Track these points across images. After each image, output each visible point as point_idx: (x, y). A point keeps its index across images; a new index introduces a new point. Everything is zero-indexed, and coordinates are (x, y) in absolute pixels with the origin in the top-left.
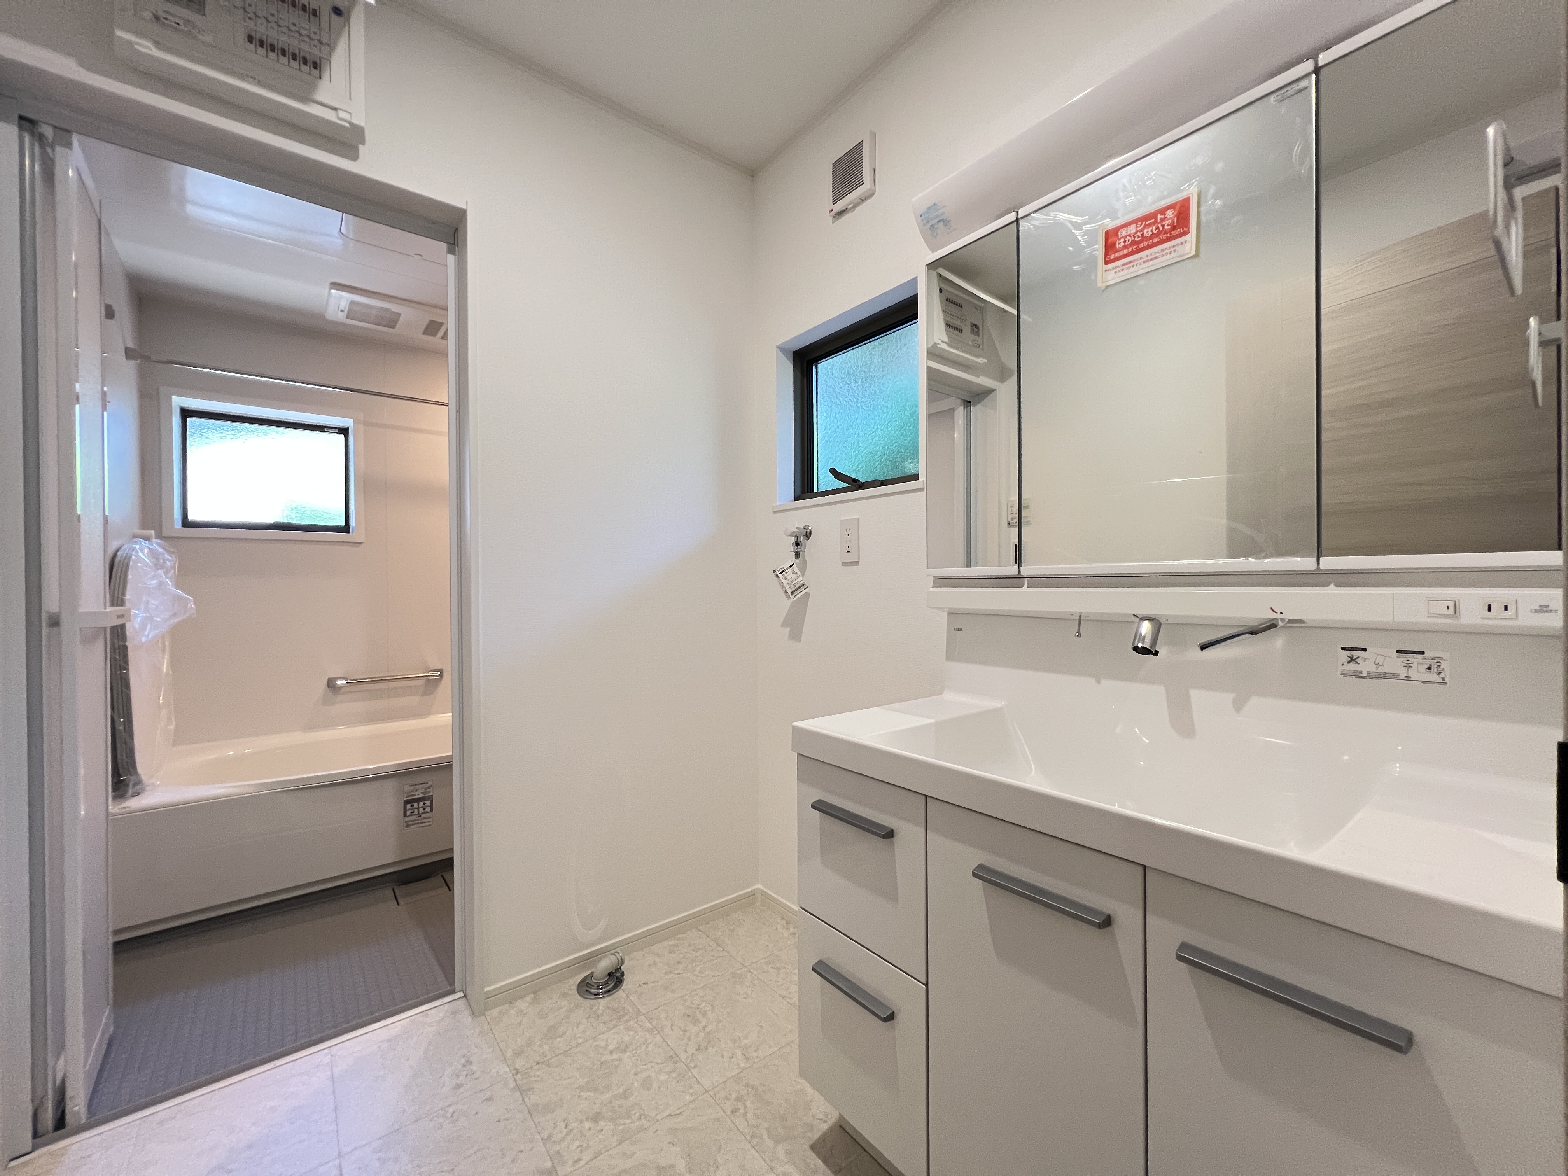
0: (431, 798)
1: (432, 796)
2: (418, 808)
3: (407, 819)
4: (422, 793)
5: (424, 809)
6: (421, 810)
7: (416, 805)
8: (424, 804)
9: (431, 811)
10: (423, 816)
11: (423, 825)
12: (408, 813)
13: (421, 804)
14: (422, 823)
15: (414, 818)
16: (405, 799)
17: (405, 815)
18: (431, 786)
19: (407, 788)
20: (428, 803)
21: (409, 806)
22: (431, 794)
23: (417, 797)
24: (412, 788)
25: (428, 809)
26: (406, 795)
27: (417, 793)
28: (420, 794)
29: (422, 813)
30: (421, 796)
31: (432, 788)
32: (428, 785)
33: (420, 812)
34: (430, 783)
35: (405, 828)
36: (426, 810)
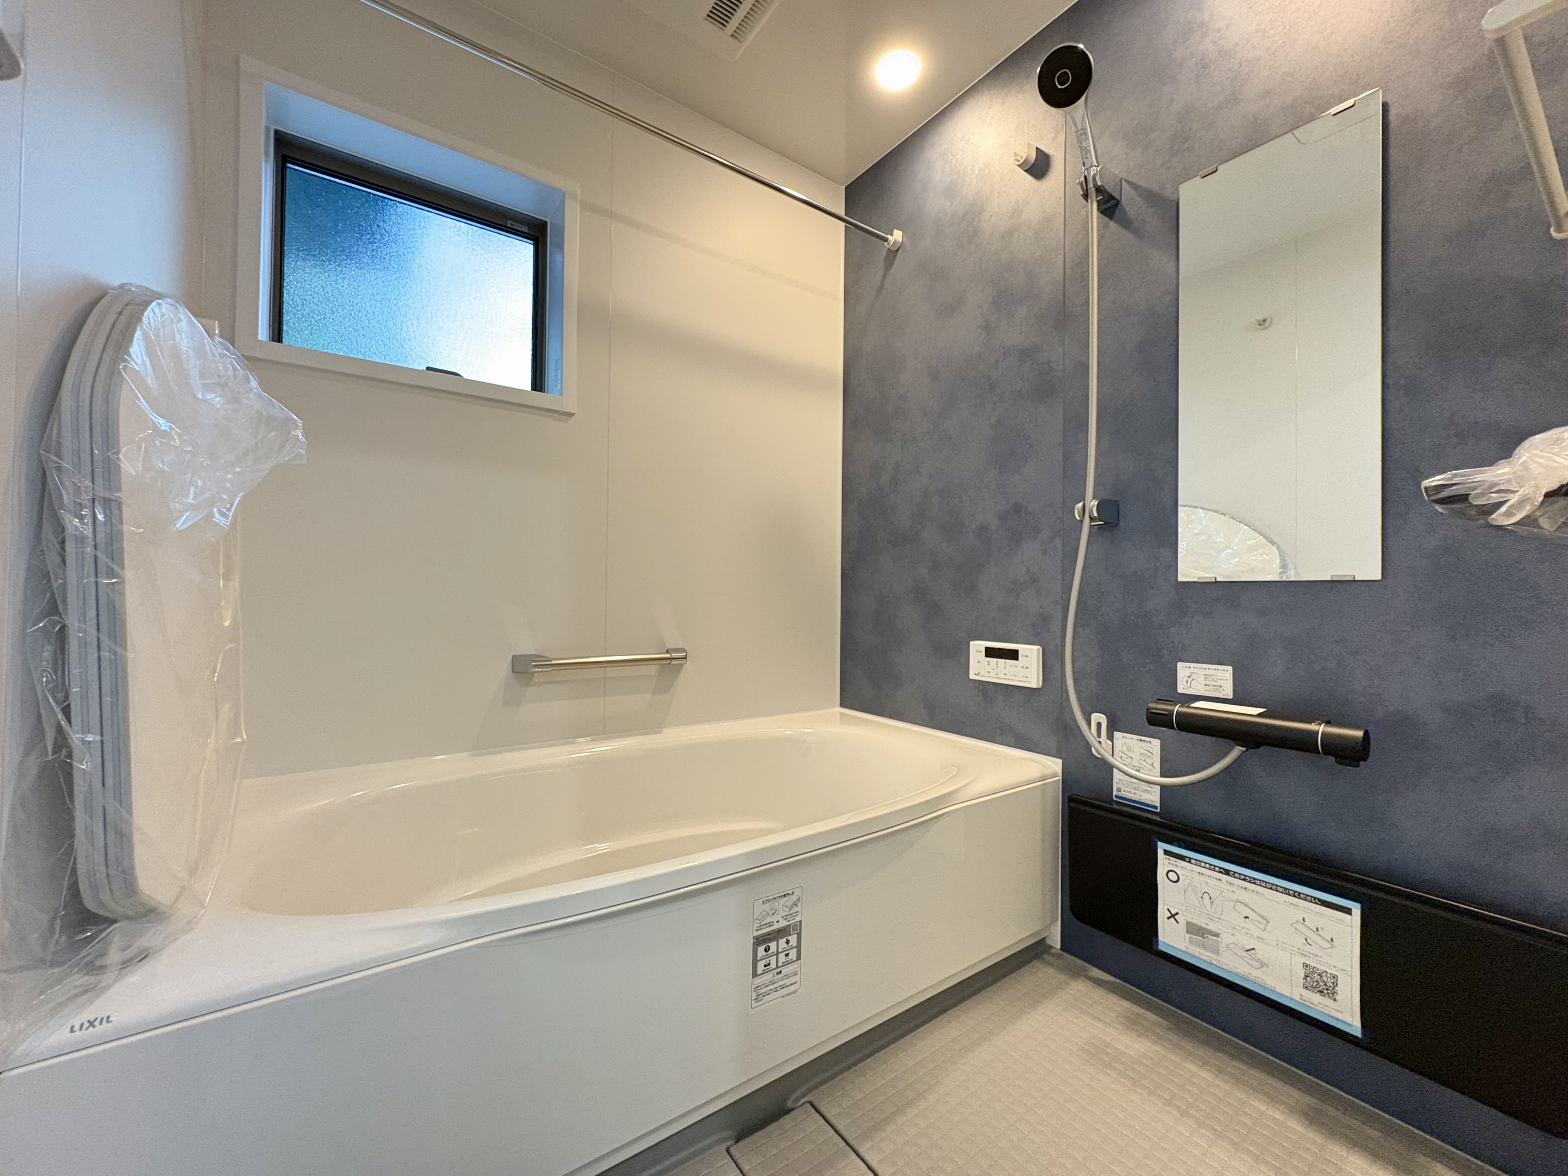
0: (797, 929)
1: (800, 922)
2: (778, 953)
3: (758, 981)
5: (787, 955)
6: (782, 957)
7: (773, 945)
8: (788, 942)
9: (799, 957)
10: (785, 970)
11: (782, 992)
13: (782, 942)
14: (783, 987)
15: (769, 977)
16: (756, 934)
17: (755, 974)
18: (799, 900)
19: (760, 908)
20: (793, 939)
21: (761, 950)
22: (798, 919)
23: (776, 926)
24: (767, 907)
25: (793, 954)
27: (774, 919)
30: (783, 923)
31: (799, 904)
32: (794, 898)
34: (797, 892)
36: (790, 957)
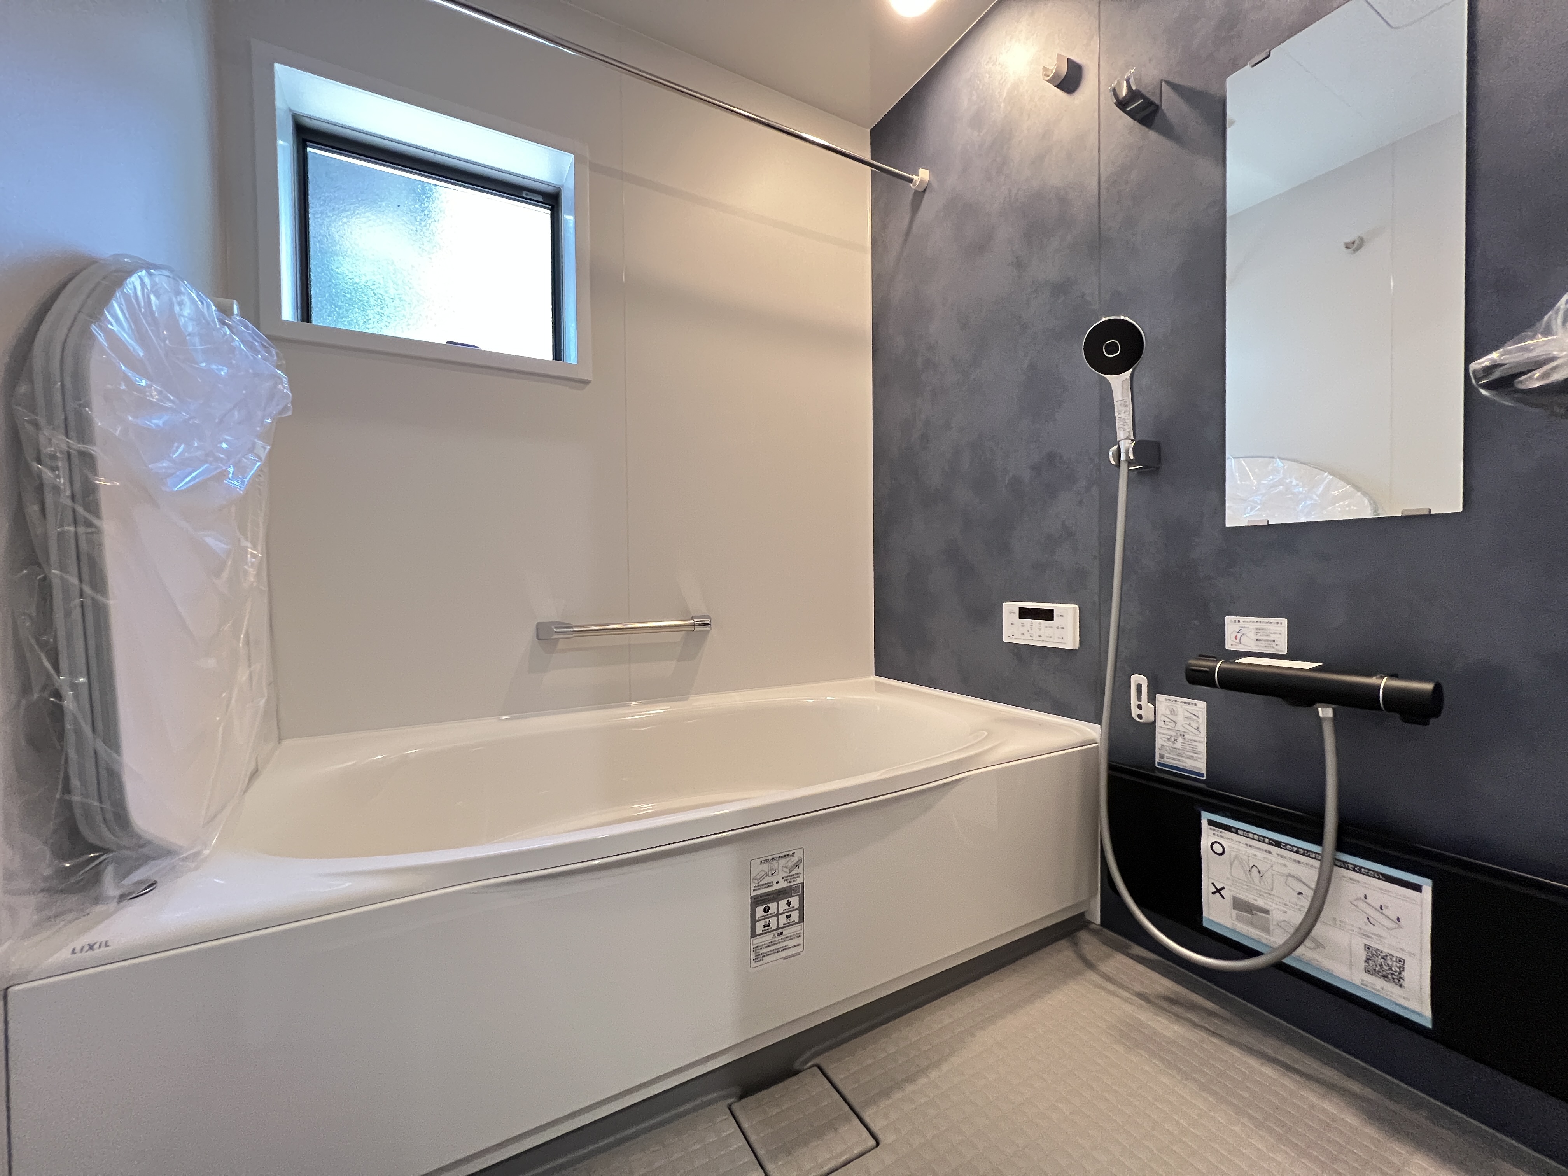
1: (802, 884)
2: (778, 915)
3: (757, 941)
4: (785, 879)
5: (788, 917)
6: (783, 920)
7: (773, 906)
8: (789, 904)
9: (801, 919)
10: (786, 932)
11: (783, 954)
12: (760, 928)
13: (783, 904)
14: (784, 949)
15: (769, 937)
16: (755, 894)
17: (753, 934)
18: (800, 861)
19: (758, 869)
20: (795, 901)
21: (760, 911)
22: (799, 880)
23: (776, 887)
24: (765, 867)
25: (795, 916)
26: (754, 884)
27: (774, 879)
28: (781, 881)
29: (786, 926)
30: (783, 885)
33: (781, 925)
34: (799, 854)
35: (754, 964)
36: (792, 918)
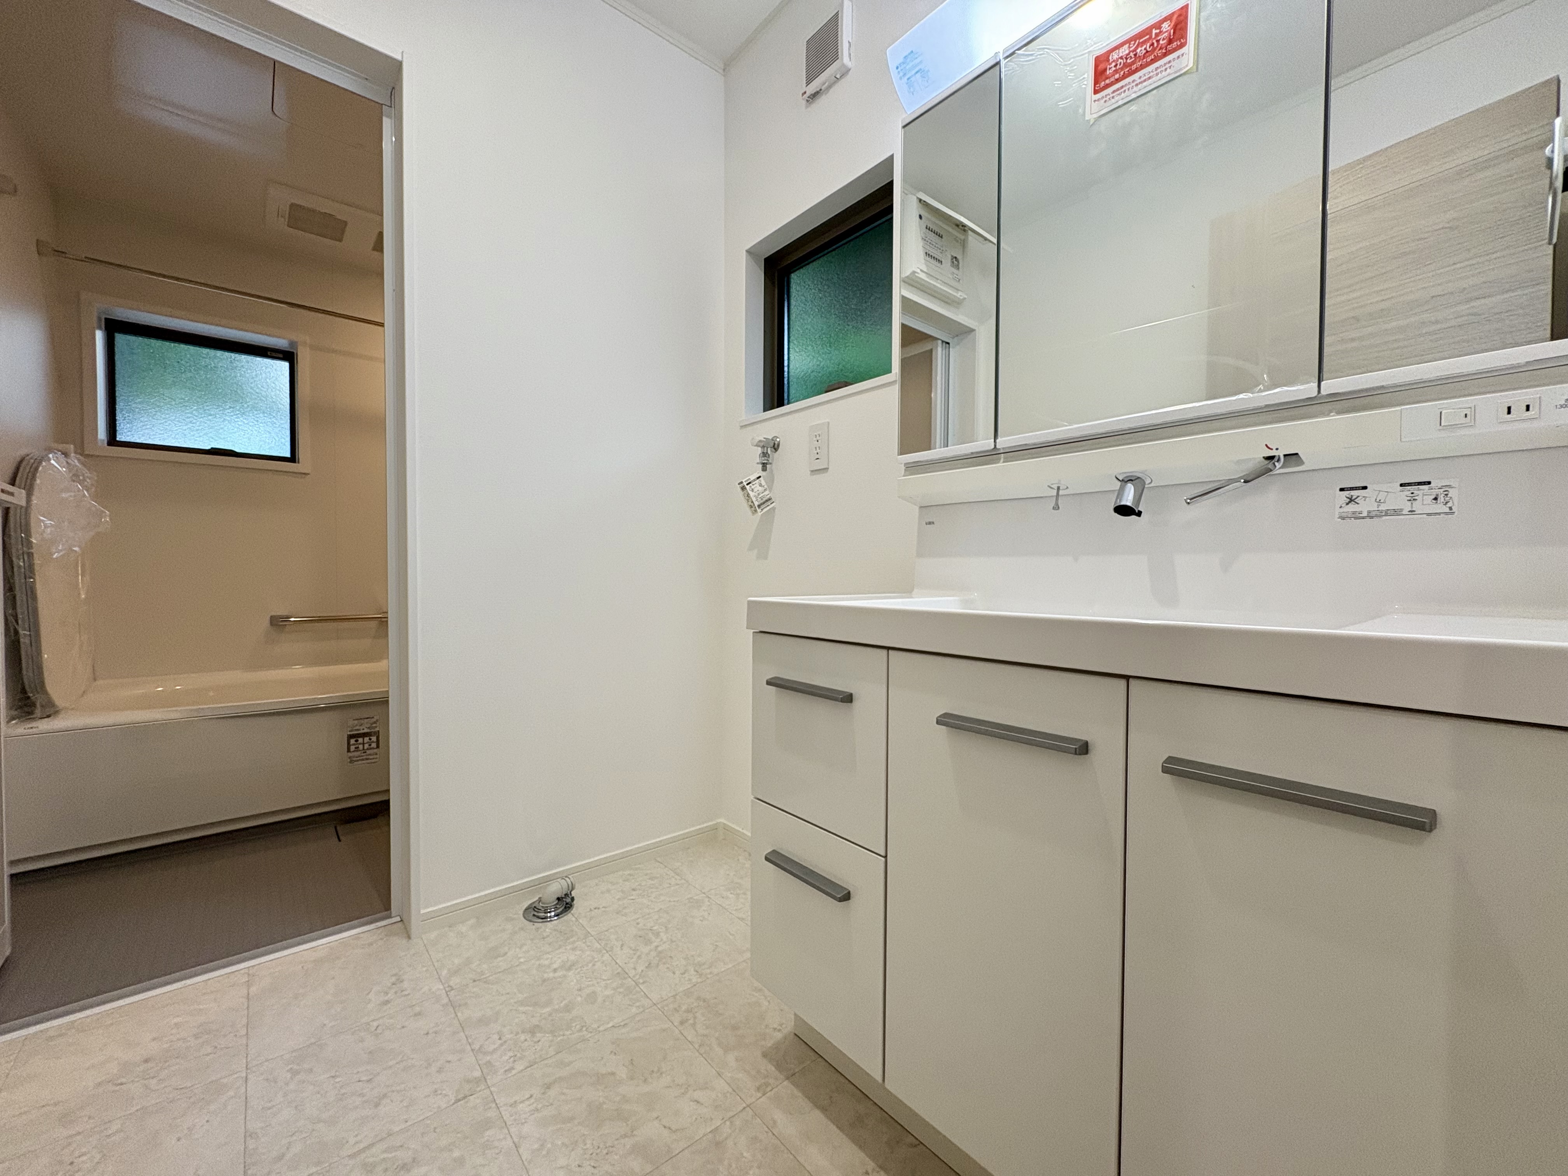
0: (377, 734)
1: (379, 731)
2: (363, 744)
3: (350, 754)
4: (369, 728)
5: (370, 745)
6: (366, 746)
7: (360, 740)
8: (370, 739)
9: (378, 747)
10: (368, 752)
11: (368, 761)
12: (352, 748)
13: (367, 739)
14: (367, 759)
15: (356, 754)
16: (349, 733)
17: (349, 750)
18: (377, 721)
19: (352, 722)
20: (374, 739)
21: (352, 741)
22: (377, 729)
23: (362, 731)
24: (356, 722)
25: (374, 745)
26: (349, 729)
27: (362, 728)
28: (365, 729)
29: (368, 749)
30: (366, 730)
31: (378, 723)
32: (374, 720)
33: (365, 748)
34: (376, 718)
35: (349, 764)
36: (372, 746)
